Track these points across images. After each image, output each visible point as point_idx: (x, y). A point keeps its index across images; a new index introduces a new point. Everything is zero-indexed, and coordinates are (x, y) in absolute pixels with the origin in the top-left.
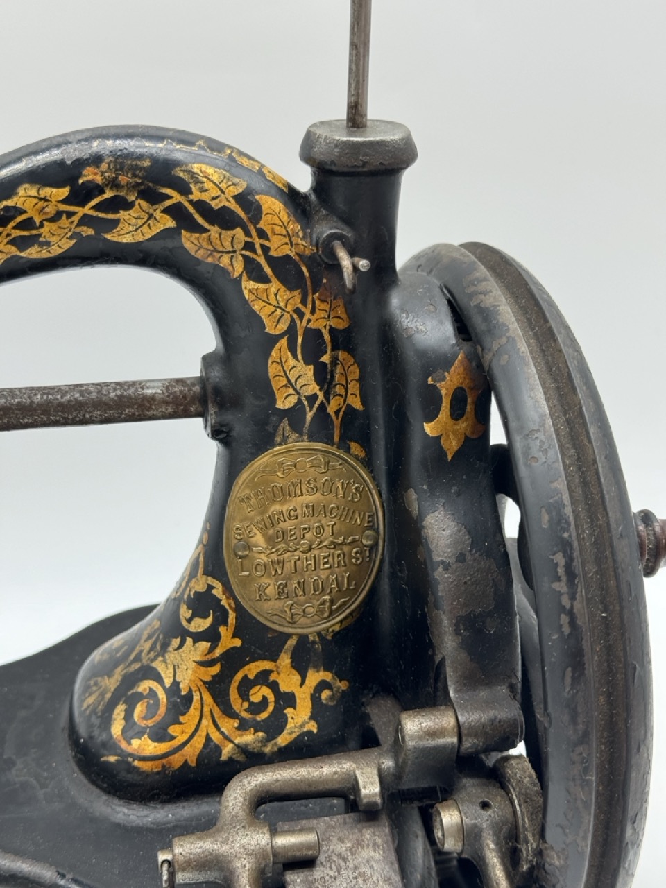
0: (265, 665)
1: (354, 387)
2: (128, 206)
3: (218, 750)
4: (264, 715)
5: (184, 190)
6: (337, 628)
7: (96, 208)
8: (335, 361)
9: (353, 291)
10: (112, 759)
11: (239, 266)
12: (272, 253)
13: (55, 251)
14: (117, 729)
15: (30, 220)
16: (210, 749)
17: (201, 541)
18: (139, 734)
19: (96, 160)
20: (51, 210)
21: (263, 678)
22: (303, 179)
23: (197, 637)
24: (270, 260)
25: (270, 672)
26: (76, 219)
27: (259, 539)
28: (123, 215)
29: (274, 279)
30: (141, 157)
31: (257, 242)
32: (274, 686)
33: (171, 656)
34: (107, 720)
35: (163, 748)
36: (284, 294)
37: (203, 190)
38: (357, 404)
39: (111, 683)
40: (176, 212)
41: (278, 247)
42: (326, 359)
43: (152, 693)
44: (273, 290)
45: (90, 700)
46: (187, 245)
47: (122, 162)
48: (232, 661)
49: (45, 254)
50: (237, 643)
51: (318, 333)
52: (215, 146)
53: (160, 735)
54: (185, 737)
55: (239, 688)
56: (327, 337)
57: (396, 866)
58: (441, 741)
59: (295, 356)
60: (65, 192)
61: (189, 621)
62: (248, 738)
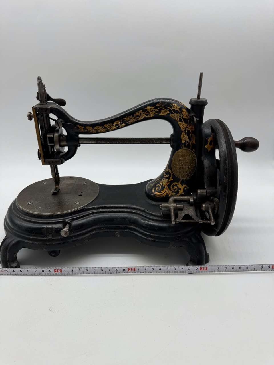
0: (177, 183)
1: (194, 140)
2: (163, 110)
3: (168, 195)
4: (176, 191)
5: (171, 108)
6: (188, 179)
7: (158, 110)
8: (192, 135)
9: (196, 124)
10: (152, 195)
11: (178, 120)
12: (184, 118)
13: (151, 116)
14: (153, 191)
15: (149, 111)
16: (167, 195)
17: (168, 164)
18: (157, 192)
19: (159, 102)
20: (152, 110)
21: (176, 185)
22: (189, 107)
23: (166, 178)
24: (183, 119)
25: (177, 184)
26: (155, 111)
27: (177, 163)
28: (162, 111)
29: (183, 122)
30: (165, 102)
31: (181, 116)
32: (178, 187)
33: (162, 181)
34: (152, 189)
35: (160, 194)
36: (185, 124)
37: (174, 108)
38: (195, 143)
39: (152, 185)
40: (170, 111)
41: (185, 117)
42: (190, 135)
43: (159, 186)
44: (183, 123)
45: (149, 187)
46: (171, 116)
47: (162, 102)
48: (171, 182)
49: (150, 117)
50: (172, 179)
51: (189, 131)
52: (176, 101)
53: (160, 192)
54: (163, 193)
55: (172, 186)
56: (191, 132)
57: (195, 211)
58: (204, 194)
59: (185, 134)
60: (154, 107)
61: (165, 176)
62: (173, 194)
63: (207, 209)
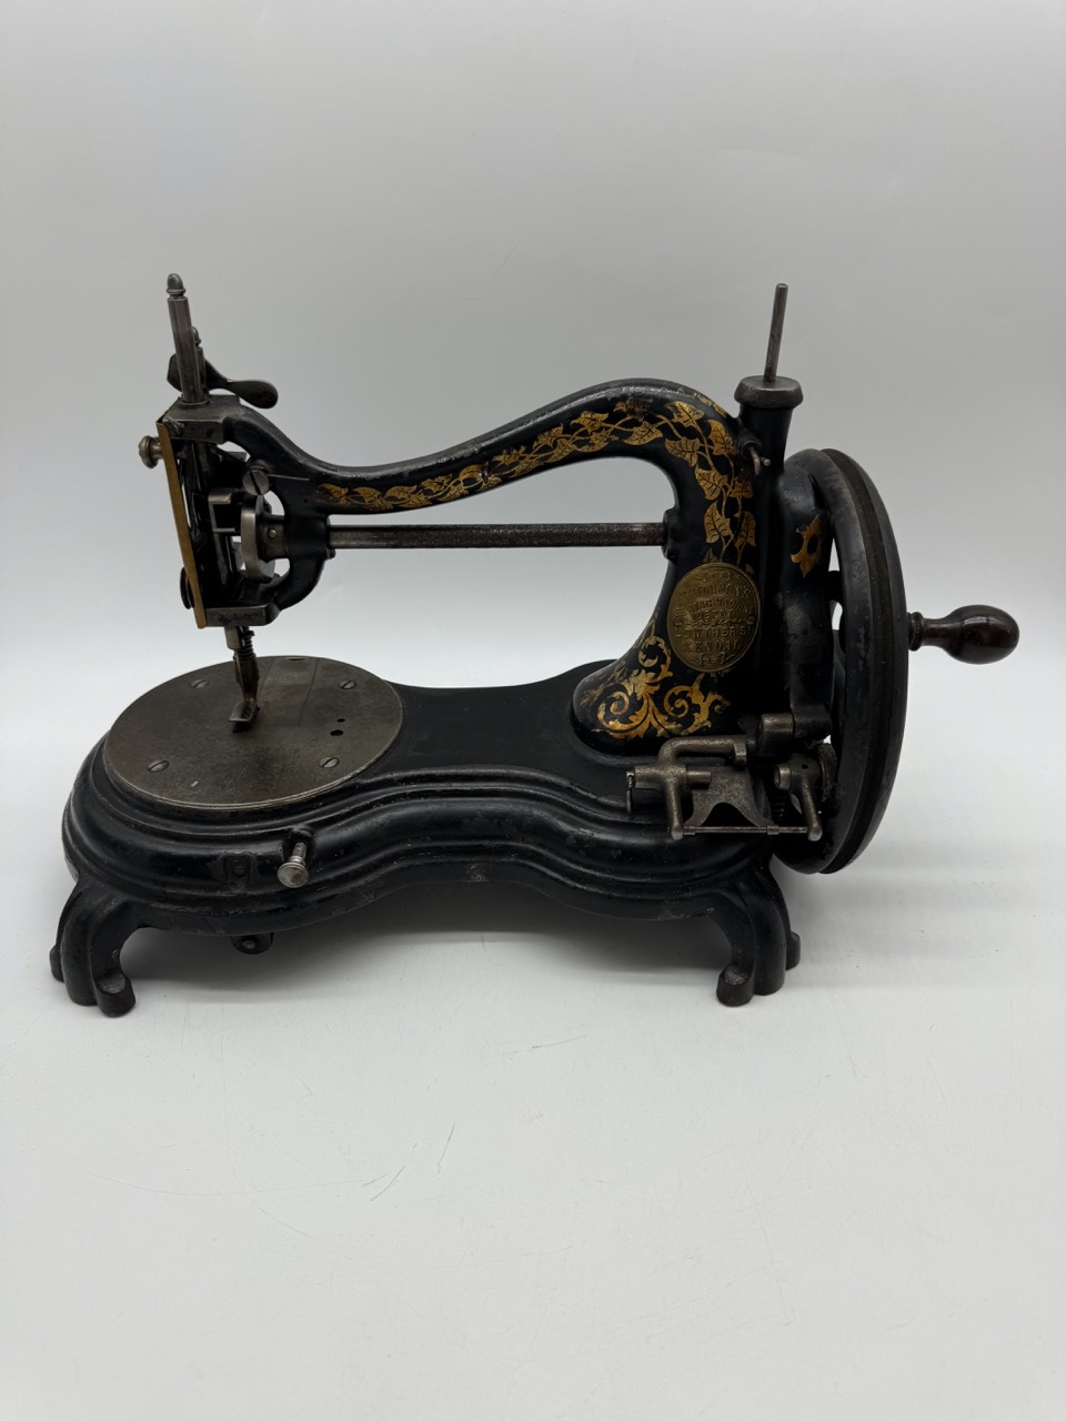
0: (685, 688)
1: (752, 533)
2: (639, 425)
3: (656, 731)
4: (682, 715)
5: (670, 417)
6: (727, 671)
7: (621, 425)
8: (742, 516)
9: (758, 477)
10: (598, 731)
11: (695, 461)
12: (714, 453)
13: (597, 448)
14: (601, 715)
15: (586, 431)
16: (651, 730)
17: (653, 617)
18: (613, 719)
19: (624, 398)
20: (597, 426)
21: (683, 695)
22: (734, 410)
23: (648, 670)
24: (713, 457)
25: (687, 692)
26: (610, 431)
27: (689, 616)
28: (635, 429)
29: (714, 468)
30: (648, 397)
31: (707, 446)
32: (689, 700)
33: (632, 679)
34: (596, 711)
35: (626, 727)
36: (719, 477)
37: (680, 416)
38: (752, 542)
39: (597, 693)
40: (664, 428)
41: (718, 450)
42: (737, 515)
43: (621, 698)
44: (712, 474)
45: (585, 701)
46: (668, 447)
47: (637, 398)
48: (666, 684)
49: (591, 450)
50: (671, 674)
51: (734, 500)
52: (689, 391)
53: (625, 720)
54: (637, 723)
55: (670, 699)
56: (740, 502)
57: (752, 793)
58: (783, 730)
59: (720, 513)
60: (606, 416)
61: (644, 661)
62: (672, 726)
63: (795, 783)
